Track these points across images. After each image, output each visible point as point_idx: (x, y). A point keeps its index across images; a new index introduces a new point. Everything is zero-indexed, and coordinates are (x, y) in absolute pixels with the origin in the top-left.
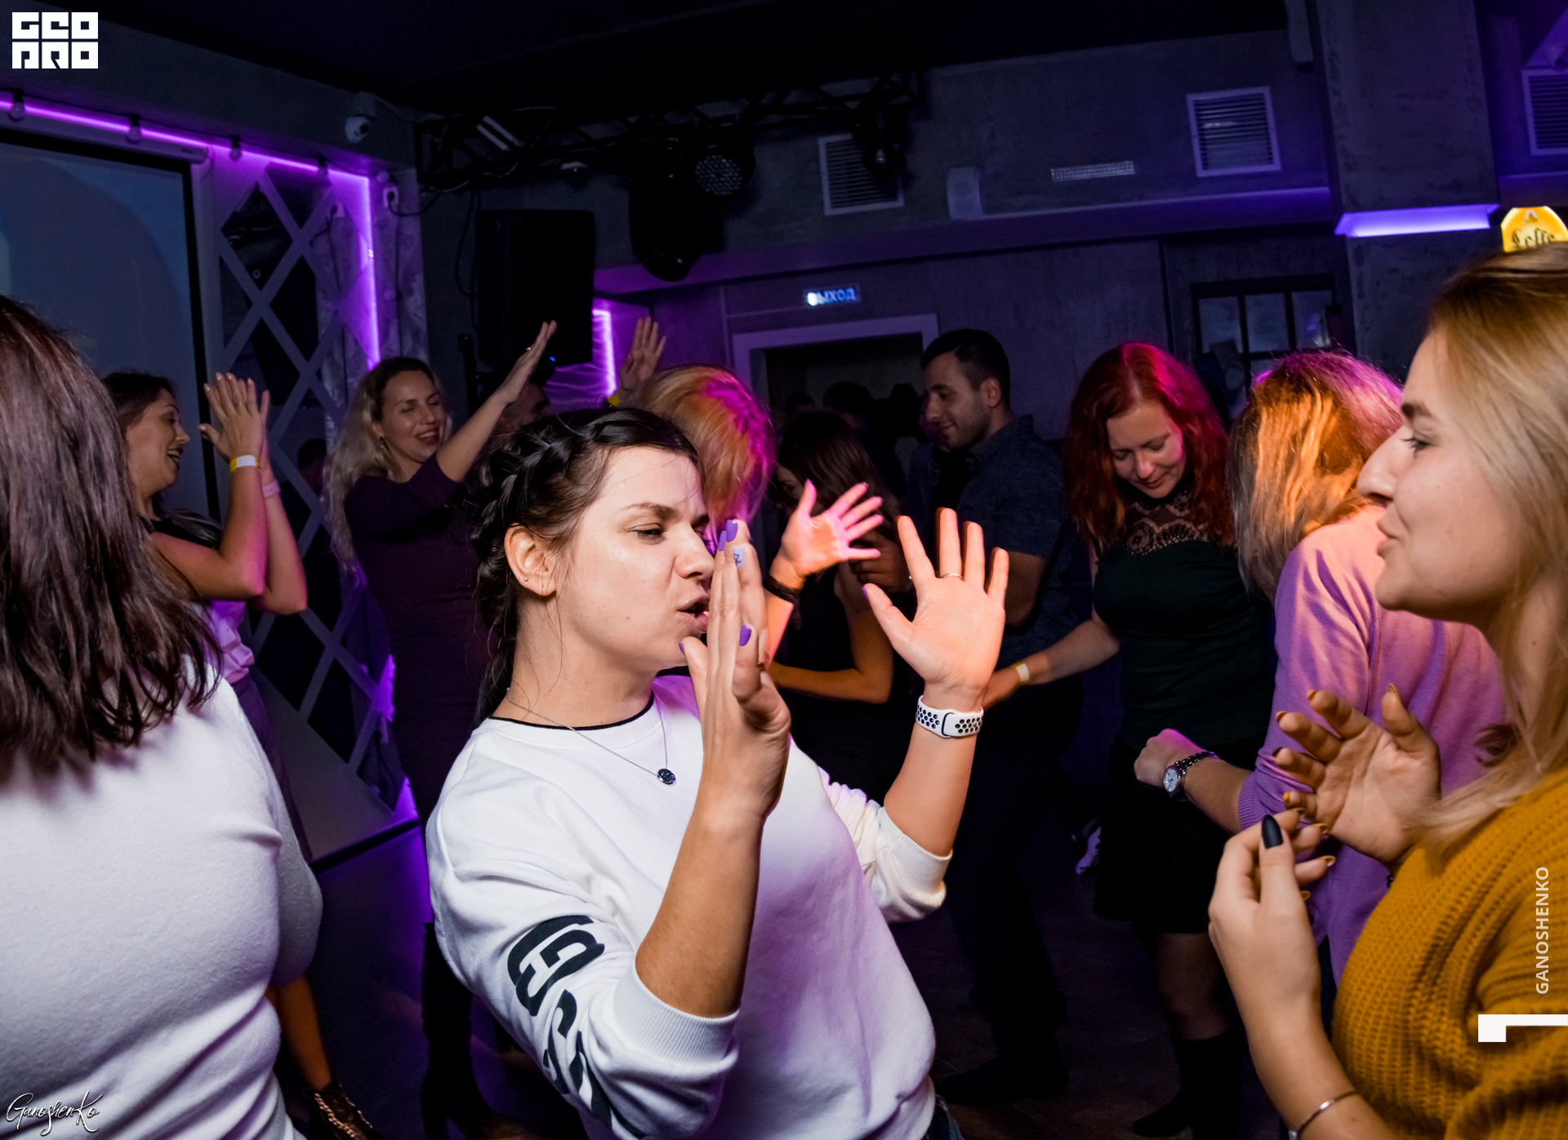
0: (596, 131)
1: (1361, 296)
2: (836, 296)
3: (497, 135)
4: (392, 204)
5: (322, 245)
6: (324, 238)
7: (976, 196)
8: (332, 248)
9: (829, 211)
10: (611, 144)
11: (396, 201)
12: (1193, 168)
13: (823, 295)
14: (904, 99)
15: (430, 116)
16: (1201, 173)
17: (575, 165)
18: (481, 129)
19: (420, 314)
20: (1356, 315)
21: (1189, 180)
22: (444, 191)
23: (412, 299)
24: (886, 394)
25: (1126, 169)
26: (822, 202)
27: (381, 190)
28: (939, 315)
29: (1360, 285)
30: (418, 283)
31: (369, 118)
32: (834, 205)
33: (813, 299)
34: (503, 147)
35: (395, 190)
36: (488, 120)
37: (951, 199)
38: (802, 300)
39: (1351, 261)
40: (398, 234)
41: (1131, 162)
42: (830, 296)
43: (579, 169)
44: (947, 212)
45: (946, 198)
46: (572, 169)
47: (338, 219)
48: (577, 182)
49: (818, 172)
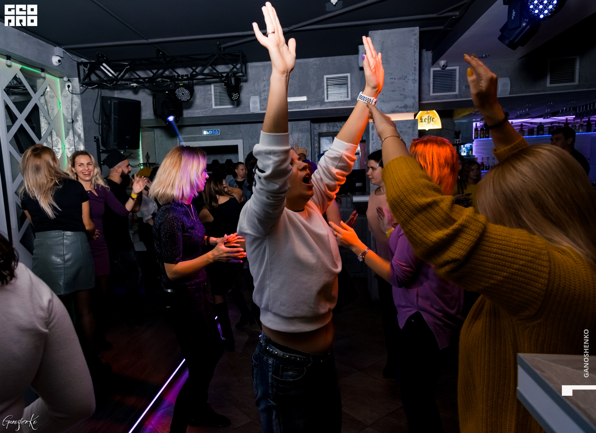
0: (142, 74)
1: (372, 140)
2: (212, 132)
3: (107, 70)
4: (69, 88)
5: (42, 100)
6: (43, 97)
7: (258, 105)
8: (46, 101)
9: (214, 107)
10: (147, 80)
11: (71, 88)
12: (324, 99)
13: (208, 131)
14: (240, 74)
15: (82, 59)
16: (326, 101)
17: (135, 85)
18: (102, 67)
19: (81, 129)
20: (370, 145)
21: (322, 102)
22: (88, 87)
23: (78, 123)
24: (224, 162)
25: (304, 98)
26: (212, 104)
27: (65, 84)
28: (243, 140)
29: (372, 136)
30: (80, 118)
31: (61, 57)
32: (216, 105)
33: (205, 133)
34: (111, 75)
35: (70, 84)
36: (104, 64)
37: (251, 105)
38: (202, 133)
39: (370, 130)
40: (72, 100)
41: (306, 97)
42: (210, 132)
43: (136, 86)
44: (250, 110)
45: (249, 105)
46: (134, 86)
47: (48, 91)
48: (136, 91)
49: (211, 94)
